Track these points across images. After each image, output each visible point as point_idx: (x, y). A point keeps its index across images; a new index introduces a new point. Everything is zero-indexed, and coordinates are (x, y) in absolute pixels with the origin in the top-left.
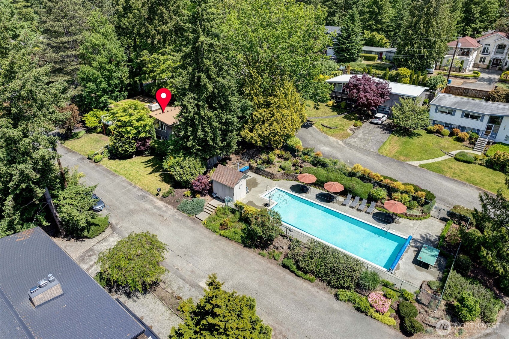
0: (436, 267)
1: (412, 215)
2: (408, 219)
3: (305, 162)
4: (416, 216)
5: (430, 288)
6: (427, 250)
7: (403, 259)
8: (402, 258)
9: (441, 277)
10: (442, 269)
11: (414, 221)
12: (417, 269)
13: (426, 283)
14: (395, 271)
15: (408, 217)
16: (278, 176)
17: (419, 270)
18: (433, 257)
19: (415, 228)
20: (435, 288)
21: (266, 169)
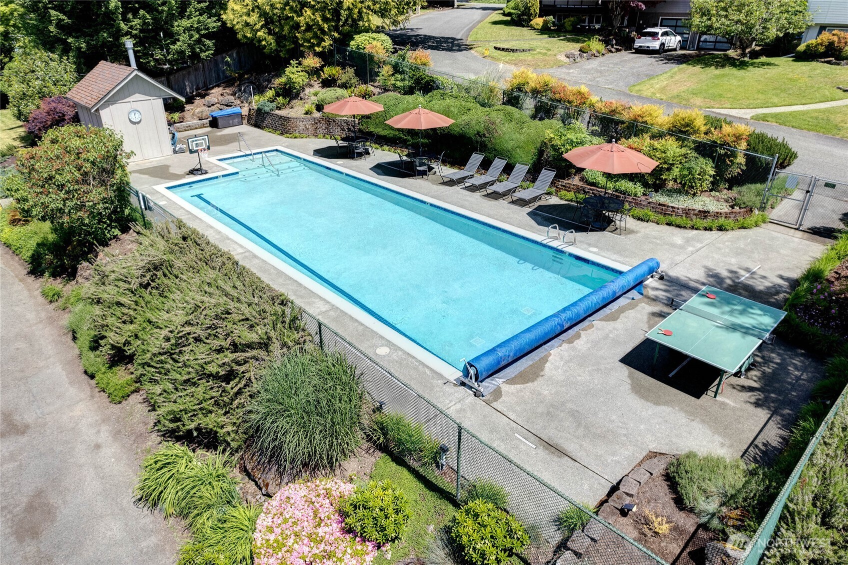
0: (751, 389)
1: (687, 212)
2: (668, 224)
3: (388, 90)
4: (704, 214)
5: (679, 502)
6: (712, 305)
7: (579, 343)
8: (578, 336)
9: (775, 441)
10: (790, 403)
11: (695, 232)
12: (637, 389)
13: (658, 467)
14: (505, 388)
15: (673, 218)
16: (301, 126)
17: (647, 399)
18: (737, 335)
19: (690, 249)
20: (712, 506)
21: (278, 112)
